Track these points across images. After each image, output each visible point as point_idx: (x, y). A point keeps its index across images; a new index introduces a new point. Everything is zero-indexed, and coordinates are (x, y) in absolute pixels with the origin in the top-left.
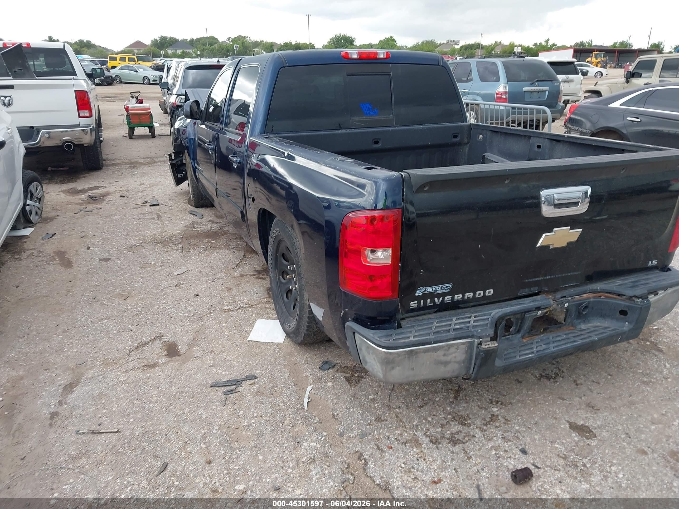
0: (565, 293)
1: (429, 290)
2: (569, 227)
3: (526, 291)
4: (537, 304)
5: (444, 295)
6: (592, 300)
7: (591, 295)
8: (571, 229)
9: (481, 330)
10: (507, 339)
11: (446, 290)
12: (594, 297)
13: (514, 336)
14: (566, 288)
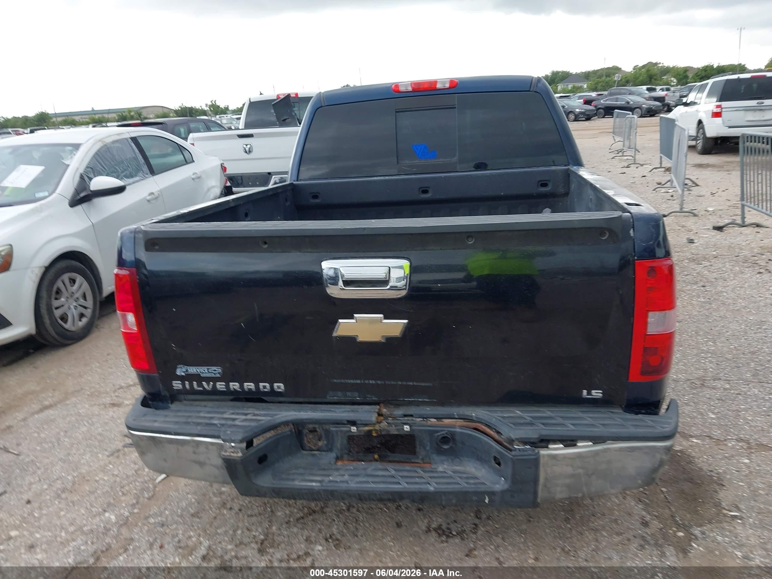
0: (412, 410)
1: (193, 370)
2: (381, 316)
3: (339, 396)
4: (351, 416)
5: (215, 380)
6: (458, 430)
7: (460, 422)
8: (386, 318)
9: (231, 432)
10: (313, 455)
11: (215, 374)
12: (461, 427)
13: (324, 453)
14: (410, 404)
